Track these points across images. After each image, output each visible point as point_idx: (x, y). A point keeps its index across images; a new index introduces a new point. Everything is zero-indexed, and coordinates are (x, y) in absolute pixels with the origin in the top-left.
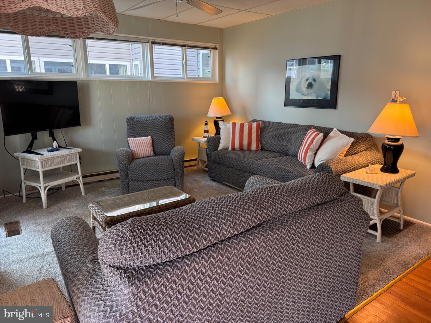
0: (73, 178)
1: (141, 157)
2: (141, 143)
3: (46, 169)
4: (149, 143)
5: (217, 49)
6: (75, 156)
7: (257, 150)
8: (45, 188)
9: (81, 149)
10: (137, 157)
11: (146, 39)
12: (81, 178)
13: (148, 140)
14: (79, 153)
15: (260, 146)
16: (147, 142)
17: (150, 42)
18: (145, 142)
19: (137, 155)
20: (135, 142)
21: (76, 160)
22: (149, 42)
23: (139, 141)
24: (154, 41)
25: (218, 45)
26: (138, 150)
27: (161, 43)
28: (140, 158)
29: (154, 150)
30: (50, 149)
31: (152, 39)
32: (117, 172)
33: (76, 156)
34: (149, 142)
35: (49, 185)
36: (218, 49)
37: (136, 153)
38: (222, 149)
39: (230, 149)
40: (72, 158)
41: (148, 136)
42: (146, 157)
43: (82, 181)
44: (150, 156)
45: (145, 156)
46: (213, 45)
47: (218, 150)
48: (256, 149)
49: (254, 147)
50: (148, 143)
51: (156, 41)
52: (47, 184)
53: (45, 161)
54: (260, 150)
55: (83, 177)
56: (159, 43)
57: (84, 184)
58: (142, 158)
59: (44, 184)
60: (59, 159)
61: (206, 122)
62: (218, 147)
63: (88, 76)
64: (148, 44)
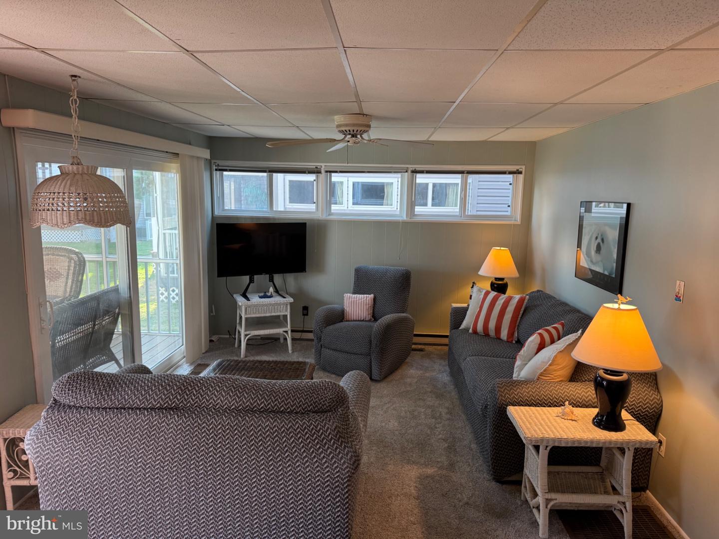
0: (280, 331)
1: (352, 319)
2: (358, 302)
3: (249, 316)
4: (367, 304)
5: (520, 173)
6: (285, 306)
7: (510, 340)
8: (246, 335)
9: (292, 299)
10: (348, 320)
11: (403, 168)
12: (289, 332)
13: (368, 299)
14: (291, 303)
15: (516, 335)
16: (365, 301)
17: (409, 172)
18: (362, 302)
19: (348, 317)
20: (350, 300)
21: (286, 311)
22: (407, 172)
23: (355, 299)
24: (415, 169)
25: (523, 167)
26: (350, 310)
27: (425, 172)
28: (351, 321)
29: (373, 313)
30: (262, 294)
31: (412, 167)
32: (311, 332)
33: (287, 307)
34: (367, 302)
35: (250, 334)
36: (523, 173)
37: (348, 314)
38: (464, 329)
39: (471, 331)
40: (282, 308)
41: (370, 294)
42: (358, 321)
43: (290, 336)
44: (366, 321)
45: (357, 319)
46: (513, 168)
47: (460, 328)
48: (507, 339)
49: (504, 334)
50: (365, 303)
51: (417, 169)
52: (248, 333)
53: (249, 307)
54: (514, 342)
55: (292, 331)
56: (422, 172)
57: (293, 339)
58: (354, 321)
59: (245, 331)
60: (265, 307)
61: (474, 283)
62: (461, 324)
63: (329, 215)
64: (406, 173)
